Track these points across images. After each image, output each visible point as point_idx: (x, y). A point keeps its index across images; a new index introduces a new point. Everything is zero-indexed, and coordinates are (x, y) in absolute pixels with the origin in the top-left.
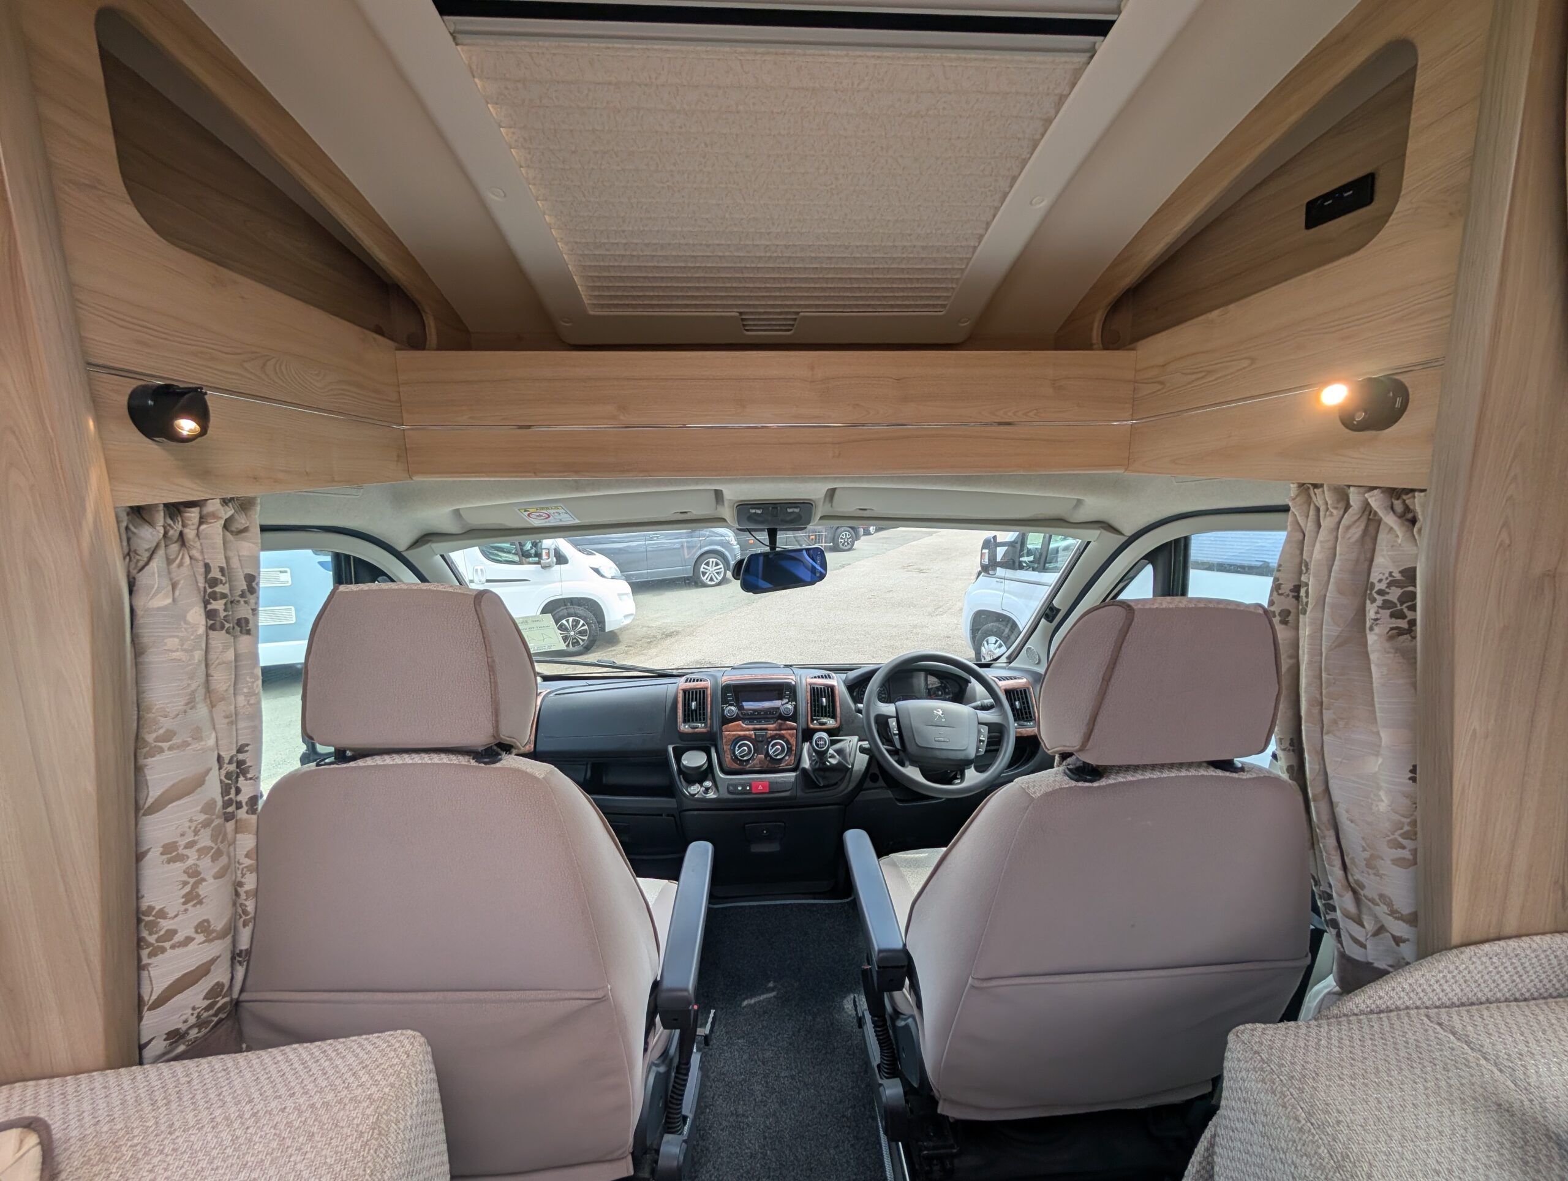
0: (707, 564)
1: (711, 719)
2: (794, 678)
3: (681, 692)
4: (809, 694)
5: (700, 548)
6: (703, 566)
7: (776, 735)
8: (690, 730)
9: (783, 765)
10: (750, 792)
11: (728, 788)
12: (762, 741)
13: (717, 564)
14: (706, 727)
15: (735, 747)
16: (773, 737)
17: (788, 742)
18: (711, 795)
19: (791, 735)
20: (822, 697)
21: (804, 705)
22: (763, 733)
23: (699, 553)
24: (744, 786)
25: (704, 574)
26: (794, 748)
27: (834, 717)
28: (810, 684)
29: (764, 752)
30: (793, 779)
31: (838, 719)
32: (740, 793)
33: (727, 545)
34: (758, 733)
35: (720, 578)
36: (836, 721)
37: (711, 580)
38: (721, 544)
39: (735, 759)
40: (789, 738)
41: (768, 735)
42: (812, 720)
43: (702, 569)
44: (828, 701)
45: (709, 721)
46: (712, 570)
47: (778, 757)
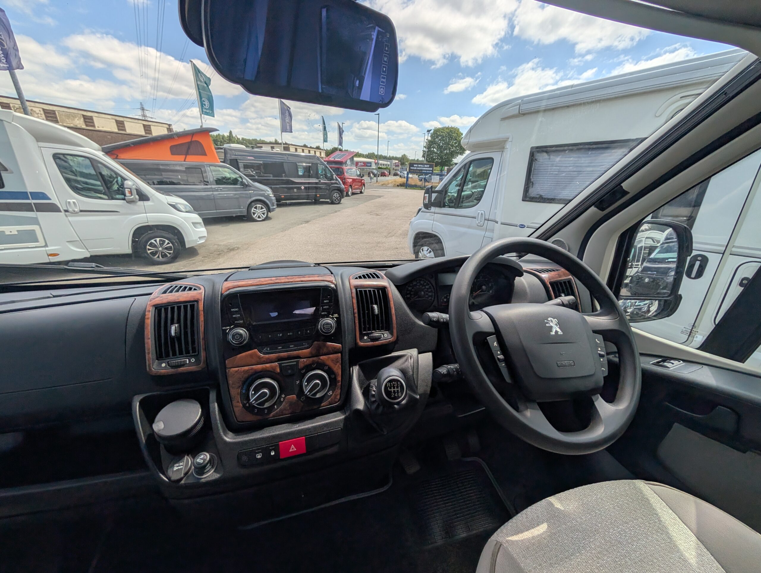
0: (256, 208)
1: (206, 349)
2: (332, 278)
3: (152, 309)
4: (355, 301)
5: (251, 198)
6: (253, 209)
7: (313, 363)
8: (171, 371)
9: (324, 405)
10: (276, 459)
11: (239, 458)
12: (291, 375)
13: (262, 208)
14: (198, 362)
15: (248, 390)
16: (309, 368)
17: (330, 372)
18: (211, 475)
19: (335, 361)
20: (372, 303)
21: (350, 316)
22: (293, 362)
23: (250, 200)
24: (266, 452)
25: (254, 214)
26: (339, 379)
27: (388, 327)
28: (356, 287)
29: (297, 390)
30: (342, 425)
31: (395, 331)
32: (260, 462)
33: (268, 197)
34: (286, 363)
35: (264, 216)
36: (392, 333)
37: (259, 217)
38: (263, 195)
39: (249, 408)
40: (331, 364)
41: (301, 365)
42: (362, 336)
43: (252, 211)
44: (380, 308)
45: (203, 354)
46: (258, 212)
47: (318, 396)
